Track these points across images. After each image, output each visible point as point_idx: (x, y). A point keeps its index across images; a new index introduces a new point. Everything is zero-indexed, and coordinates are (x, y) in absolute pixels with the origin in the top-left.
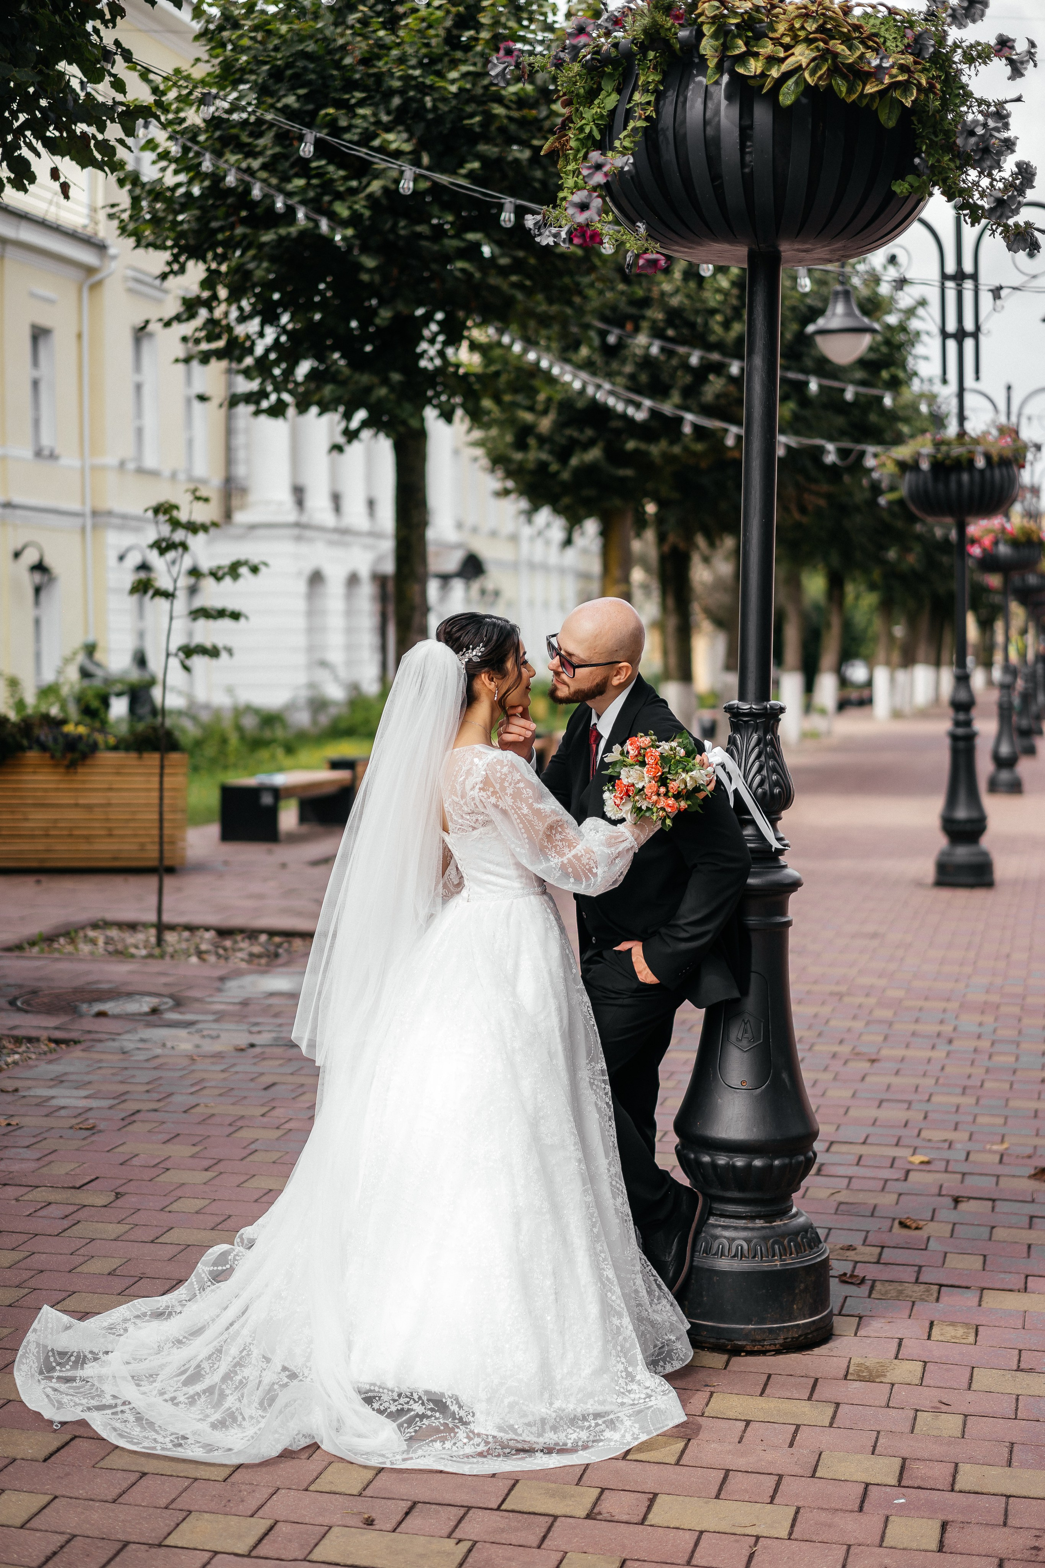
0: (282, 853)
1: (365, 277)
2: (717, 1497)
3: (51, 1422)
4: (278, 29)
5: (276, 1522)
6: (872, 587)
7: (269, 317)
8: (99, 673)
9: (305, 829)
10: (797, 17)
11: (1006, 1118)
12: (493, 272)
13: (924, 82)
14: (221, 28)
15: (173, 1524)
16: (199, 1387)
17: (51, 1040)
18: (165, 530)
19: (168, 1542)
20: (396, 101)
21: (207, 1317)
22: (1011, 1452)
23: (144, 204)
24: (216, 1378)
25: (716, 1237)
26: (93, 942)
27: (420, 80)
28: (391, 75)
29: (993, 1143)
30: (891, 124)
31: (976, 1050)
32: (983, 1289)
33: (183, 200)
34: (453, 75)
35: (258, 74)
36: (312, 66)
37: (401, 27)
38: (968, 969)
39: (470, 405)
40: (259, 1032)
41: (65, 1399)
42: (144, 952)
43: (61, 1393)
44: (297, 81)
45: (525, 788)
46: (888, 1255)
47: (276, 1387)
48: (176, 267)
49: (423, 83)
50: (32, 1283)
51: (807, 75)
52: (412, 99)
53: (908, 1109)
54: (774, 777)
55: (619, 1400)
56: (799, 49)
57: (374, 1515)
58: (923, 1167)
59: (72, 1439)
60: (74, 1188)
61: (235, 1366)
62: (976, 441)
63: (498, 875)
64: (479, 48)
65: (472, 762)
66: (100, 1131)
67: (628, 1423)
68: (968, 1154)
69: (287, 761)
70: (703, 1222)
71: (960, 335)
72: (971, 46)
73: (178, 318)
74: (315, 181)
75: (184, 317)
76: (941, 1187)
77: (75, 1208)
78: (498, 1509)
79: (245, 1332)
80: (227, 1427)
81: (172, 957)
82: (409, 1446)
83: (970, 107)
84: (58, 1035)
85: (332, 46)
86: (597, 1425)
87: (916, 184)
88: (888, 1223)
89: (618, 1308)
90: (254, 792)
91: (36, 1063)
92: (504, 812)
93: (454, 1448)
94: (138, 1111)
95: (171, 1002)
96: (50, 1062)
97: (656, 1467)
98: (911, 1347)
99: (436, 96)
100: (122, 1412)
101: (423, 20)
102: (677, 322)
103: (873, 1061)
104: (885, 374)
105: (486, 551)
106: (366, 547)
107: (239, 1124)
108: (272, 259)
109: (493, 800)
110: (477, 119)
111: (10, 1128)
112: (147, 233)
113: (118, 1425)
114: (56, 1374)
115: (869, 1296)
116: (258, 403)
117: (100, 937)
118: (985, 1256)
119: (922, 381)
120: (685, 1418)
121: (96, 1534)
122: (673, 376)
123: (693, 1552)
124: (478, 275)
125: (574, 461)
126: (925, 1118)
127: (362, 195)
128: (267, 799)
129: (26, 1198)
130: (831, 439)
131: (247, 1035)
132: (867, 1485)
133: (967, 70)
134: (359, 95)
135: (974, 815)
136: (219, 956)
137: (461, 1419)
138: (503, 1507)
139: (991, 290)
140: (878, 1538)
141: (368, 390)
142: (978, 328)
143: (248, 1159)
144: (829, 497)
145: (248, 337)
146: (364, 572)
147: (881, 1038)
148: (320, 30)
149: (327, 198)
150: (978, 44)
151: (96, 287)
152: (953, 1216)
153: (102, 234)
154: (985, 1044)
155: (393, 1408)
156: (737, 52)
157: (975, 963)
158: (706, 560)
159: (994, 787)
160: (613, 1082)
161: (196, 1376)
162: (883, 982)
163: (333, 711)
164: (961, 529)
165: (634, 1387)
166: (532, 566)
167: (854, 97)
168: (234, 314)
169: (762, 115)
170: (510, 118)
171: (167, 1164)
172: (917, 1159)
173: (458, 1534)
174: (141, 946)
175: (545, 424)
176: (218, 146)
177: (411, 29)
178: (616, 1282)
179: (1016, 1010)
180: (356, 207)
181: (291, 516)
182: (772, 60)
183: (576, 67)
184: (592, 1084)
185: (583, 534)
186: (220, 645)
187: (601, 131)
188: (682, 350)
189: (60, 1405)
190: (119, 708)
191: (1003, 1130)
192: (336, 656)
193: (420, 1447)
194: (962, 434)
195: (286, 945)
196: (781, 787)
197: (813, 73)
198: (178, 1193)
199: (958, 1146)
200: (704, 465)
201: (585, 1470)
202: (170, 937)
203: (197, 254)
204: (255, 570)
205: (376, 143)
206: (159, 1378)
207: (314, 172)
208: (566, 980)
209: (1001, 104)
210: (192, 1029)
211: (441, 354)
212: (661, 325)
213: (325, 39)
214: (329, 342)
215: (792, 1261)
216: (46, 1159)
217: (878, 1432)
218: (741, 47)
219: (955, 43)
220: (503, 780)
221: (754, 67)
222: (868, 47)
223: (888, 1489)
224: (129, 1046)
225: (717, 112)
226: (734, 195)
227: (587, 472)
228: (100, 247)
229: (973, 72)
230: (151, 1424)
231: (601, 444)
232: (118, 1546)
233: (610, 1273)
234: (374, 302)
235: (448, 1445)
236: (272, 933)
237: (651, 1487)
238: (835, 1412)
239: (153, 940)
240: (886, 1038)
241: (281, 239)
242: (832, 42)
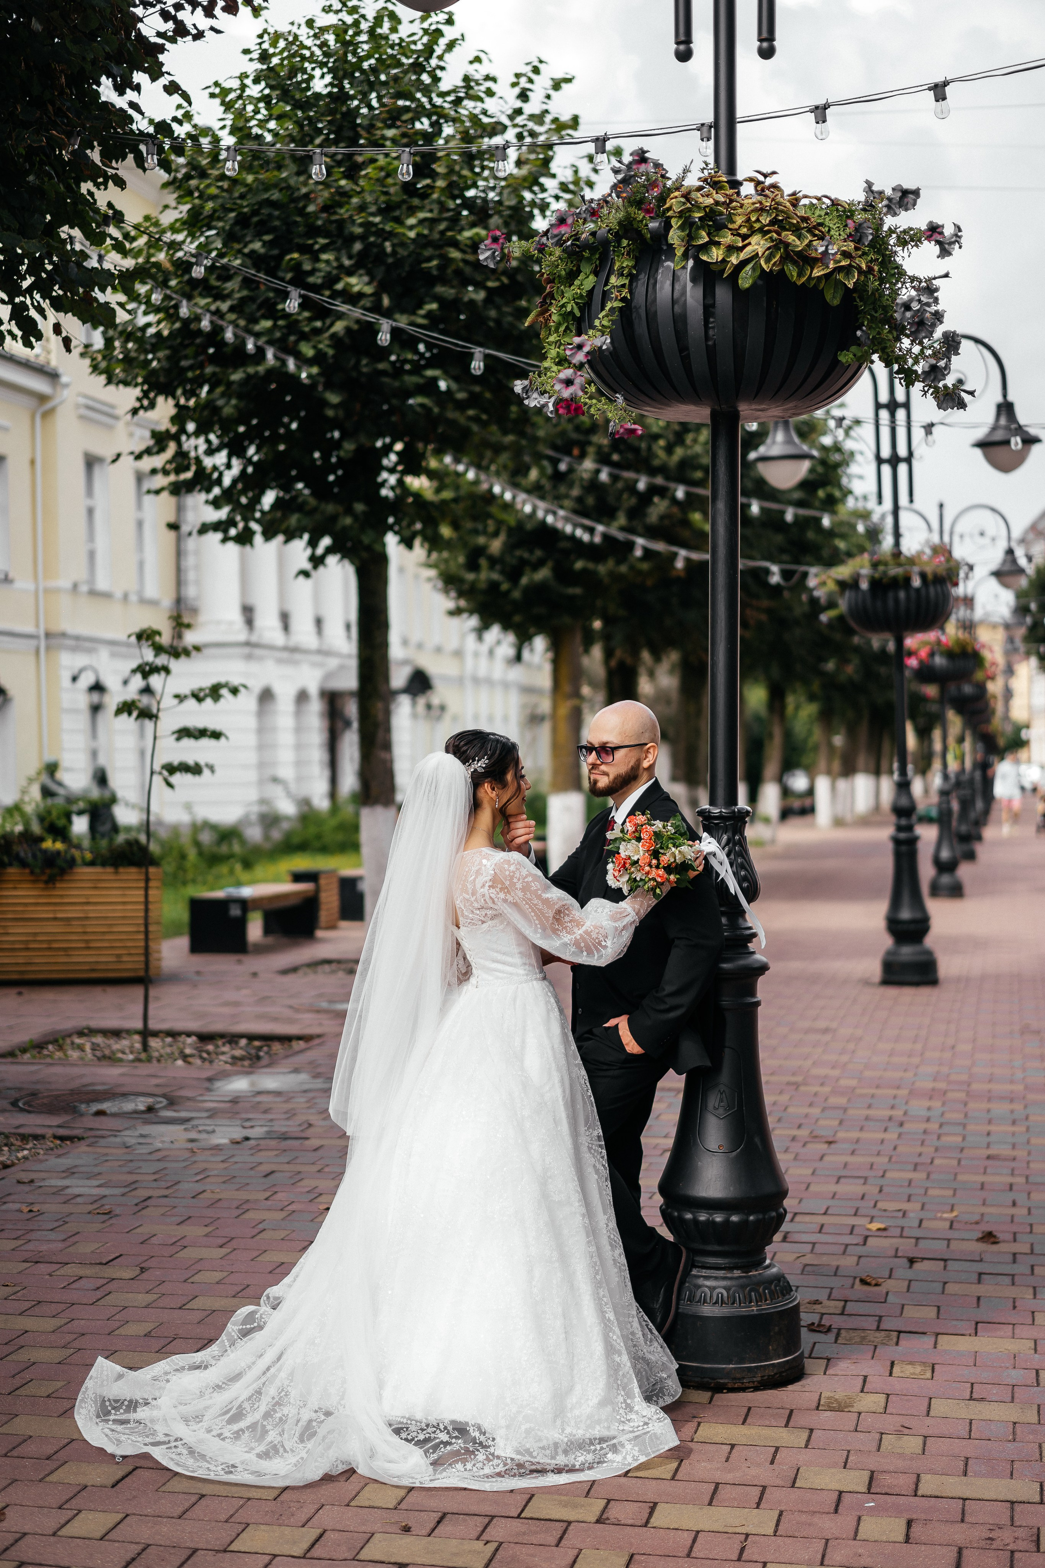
0: (252, 963)
1: (330, 413)
2: (710, 1504)
3: (113, 1456)
4: (245, 179)
5: (325, 1531)
6: (812, 698)
7: (236, 449)
8: (61, 791)
9: (270, 940)
10: (752, 211)
11: (955, 1190)
12: (450, 406)
13: (864, 266)
14: (188, 177)
15: (234, 1534)
16: (242, 1424)
17: (55, 1137)
18: (149, 655)
19: (231, 1548)
20: (358, 246)
21: (243, 1364)
22: (966, 1465)
23: (117, 344)
24: (257, 1416)
25: (699, 1287)
26: (81, 1048)
27: (381, 226)
28: (353, 222)
29: (944, 1212)
30: (836, 302)
31: (925, 1132)
32: (937, 1334)
33: (153, 340)
34: (411, 221)
35: (226, 222)
36: (277, 213)
37: (360, 177)
38: (916, 1060)
39: (429, 532)
40: (252, 1127)
41: (123, 1438)
42: (131, 1057)
43: (119, 1433)
44: (261, 229)
45: (533, 881)
46: (851, 1307)
47: (314, 1424)
48: (146, 402)
49: (383, 230)
50: (76, 1344)
51: (762, 262)
52: (372, 244)
53: (864, 1184)
54: (743, 873)
55: (621, 1428)
56: (755, 239)
57: (410, 1524)
58: (879, 1233)
59: (134, 1470)
60: (101, 1264)
61: (274, 1405)
62: (911, 561)
63: (504, 963)
64: (435, 196)
65: (481, 863)
66: (117, 1215)
67: (628, 1446)
68: (921, 1221)
69: (244, 876)
70: (687, 1273)
71: (894, 461)
72: (905, 232)
73: (148, 451)
74: (281, 323)
75: (155, 450)
76: (897, 1250)
77: (105, 1281)
78: (519, 1517)
79: (283, 1375)
80: (270, 1458)
81: (159, 1061)
82: (435, 1470)
83: (904, 283)
84: (62, 1132)
85: (296, 195)
86: (602, 1449)
87: (859, 354)
88: (851, 1280)
89: (618, 1347)
90: (223, 904)
91: (46, 1157)
92: (515, 905)
93: (475, 1469)
94: (149, 1198)
95: (165, 1102)
96: (59, 1156)
97: (654, 1482)
98: (874, 1382)
99: (395, 241)
100: (175, 1447)
101: (381, 169)
102: (622, 447)
103: (830, 1143)
104: (821, 493)
105: (433, 667)
106: (314, 665)
107: (245, 1207)
108: (240, 397)
109: (502, 895)
110: (435, 263)
111: (32, 1214)
112: (117, 371)
113: (174, 1456)
114: (112, 1417)
115: (836, 1342)
116: (225, 531)
117: (86, 1043)
118: (939, 1307)
119: (856, 499)
120: (677, 1443)
121: (168, 1543)
122: (619, 498)
123: (692, 1547)
124: (436, 410)
125: (524, 580)
126: (881, 1191)
127: (327, 335)
128: (235, 911)
129: (58, 1273)
130: (774, 561)
131: (240, 1129)
132: (841, 1493)
133: (901, 253)
134: (322, 241)
135: (918, 915)
136: (203, 1060)
137: (481, 1444)
138: (523, 1515)
139: (924, 427)
140: (853, 1533)
141: (334, 518)
142: (911, 453)
143: (258, 1237)
144: (769, 611)
145: (215, 468)
146: (313, 690)
147: (836, 1123)
148: (285, 180)
149: (292, 338)
150: (911, 229)
151: (48, 414)
152: (910, 1274)
153: (54, 363)
154: (933, 1126)
155: (421, 1437)
156: (701, 242)
157: (922, 1054)
158: (651, 674)
159: (936, 891)
160: (608, 1147)
161: (239, 1416)
162: (836, 1073)
163: (285, 826)
164: (900, 642)
165: (633, 1416)
166: (476, 681)
167: (804, 279)
168: (203, 447)
169: (723, 295)
170: (465, 261)
171: (184, 1242)
172: (874, 1226)
173: (485, 1537)
174: (127, 1051)
175: (496, 546)
176: (187, 289)
177: (370, 179)
178: (616, 1324)
179: (962, 1096)
180: (321, 346)
181: (241, 635)
182: (732, 249)
183: (558, 252)
184: (590, 1149)
185: (532, 650)
186: (202, 763)
187: (580, 308)
188: (628, 475)
189: (119, 1442)
190: (80, 825)
191: (952, 1201)
192: (286, 772)
193: (444, 1470)
194: (897, 553)
195: (265, 1049)
196: (748, 881)
197: (768, 260)
198: (198, 1267)
199: (911, 1215)
200: (649, 582)
201: (591, 1486)
202: (154, 1043)
203: (169, 392)
204: (235, 691)
205: (339, 286)
206: (205, 1418)
207: (280, 314)
208: (566, 1055)
209: (929, 280)
210: (188, 1125)
211: (400, 482)
212: (606, 450)
213: (289, 187)
214: (294, 473)
215: (767, 1307)
216: (71, 1239)
217: (849, 1451)
218: (704, 237)
219: (890, 229)
220: (512, 877)
221: (716, 254)
222: (815, 235)
223: (859, 1496)
224: (132, 1141)
225: (684, 293)
226: (699, 362)
227: (537, 591)
228: (53, 376)
229: (906, 254)
230: (203, 1457)
231: (550, 564)
232: (189, 1552)
233: (611, 1316)
234: (336, 434)
235: (469, 1466)
236: (251, 1037)
237: (651, 1497)
238: (810, 1437)
239: (138, 1046)
240: (841, 1122)
241: (249, 377)
242: (784, 234)
